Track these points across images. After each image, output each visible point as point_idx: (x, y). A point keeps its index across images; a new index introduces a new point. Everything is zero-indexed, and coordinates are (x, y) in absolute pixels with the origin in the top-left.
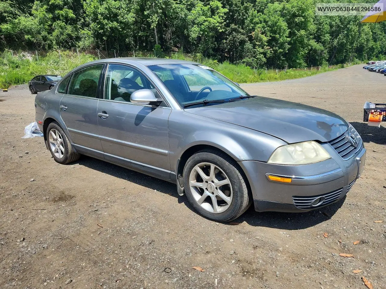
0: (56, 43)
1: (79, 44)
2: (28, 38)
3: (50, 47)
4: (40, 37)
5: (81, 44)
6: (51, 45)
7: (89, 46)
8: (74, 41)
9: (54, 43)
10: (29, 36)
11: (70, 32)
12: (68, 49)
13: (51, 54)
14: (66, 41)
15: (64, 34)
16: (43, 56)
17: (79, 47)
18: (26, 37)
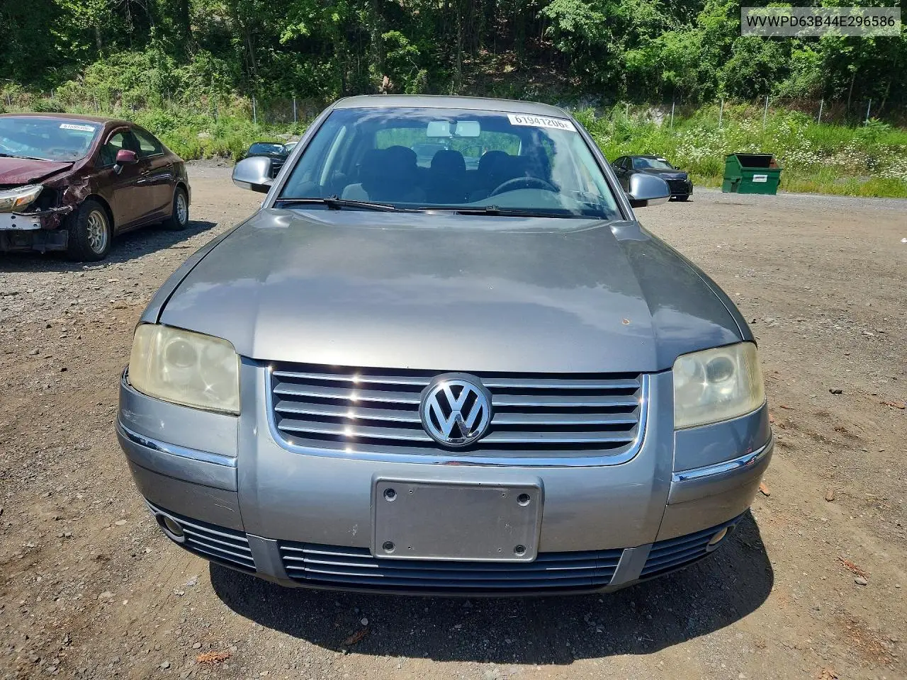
0: (726, 86)
1: (780, 87)
2: (668, 78)
3: (709, 96)
4: (693, 73)
5: (785, 86)
6: (712, 92)
7: (804, 90)
8: (768, 80)
9: (721, 87)
10: (672, 73)
11: (766, 59)
12: (748, 98)
13: (705, 111)
14: (751, 80)
15: (752, 63)
16: (687, 115)
17: (778, 92)
18: (665, 75)
